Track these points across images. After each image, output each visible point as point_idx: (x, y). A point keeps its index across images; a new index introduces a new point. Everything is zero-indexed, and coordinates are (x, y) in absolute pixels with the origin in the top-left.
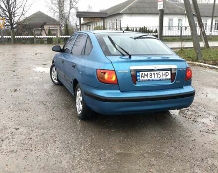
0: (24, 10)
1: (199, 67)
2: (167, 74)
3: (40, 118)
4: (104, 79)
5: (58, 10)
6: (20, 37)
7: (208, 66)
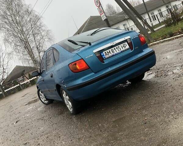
0: (4, 69)
1: (153, 46)
2: (125, 45)
3: (42, 129)
4: (77, 69)
5: (31, 58)
6: (8, 90)
7: (160, 42)
